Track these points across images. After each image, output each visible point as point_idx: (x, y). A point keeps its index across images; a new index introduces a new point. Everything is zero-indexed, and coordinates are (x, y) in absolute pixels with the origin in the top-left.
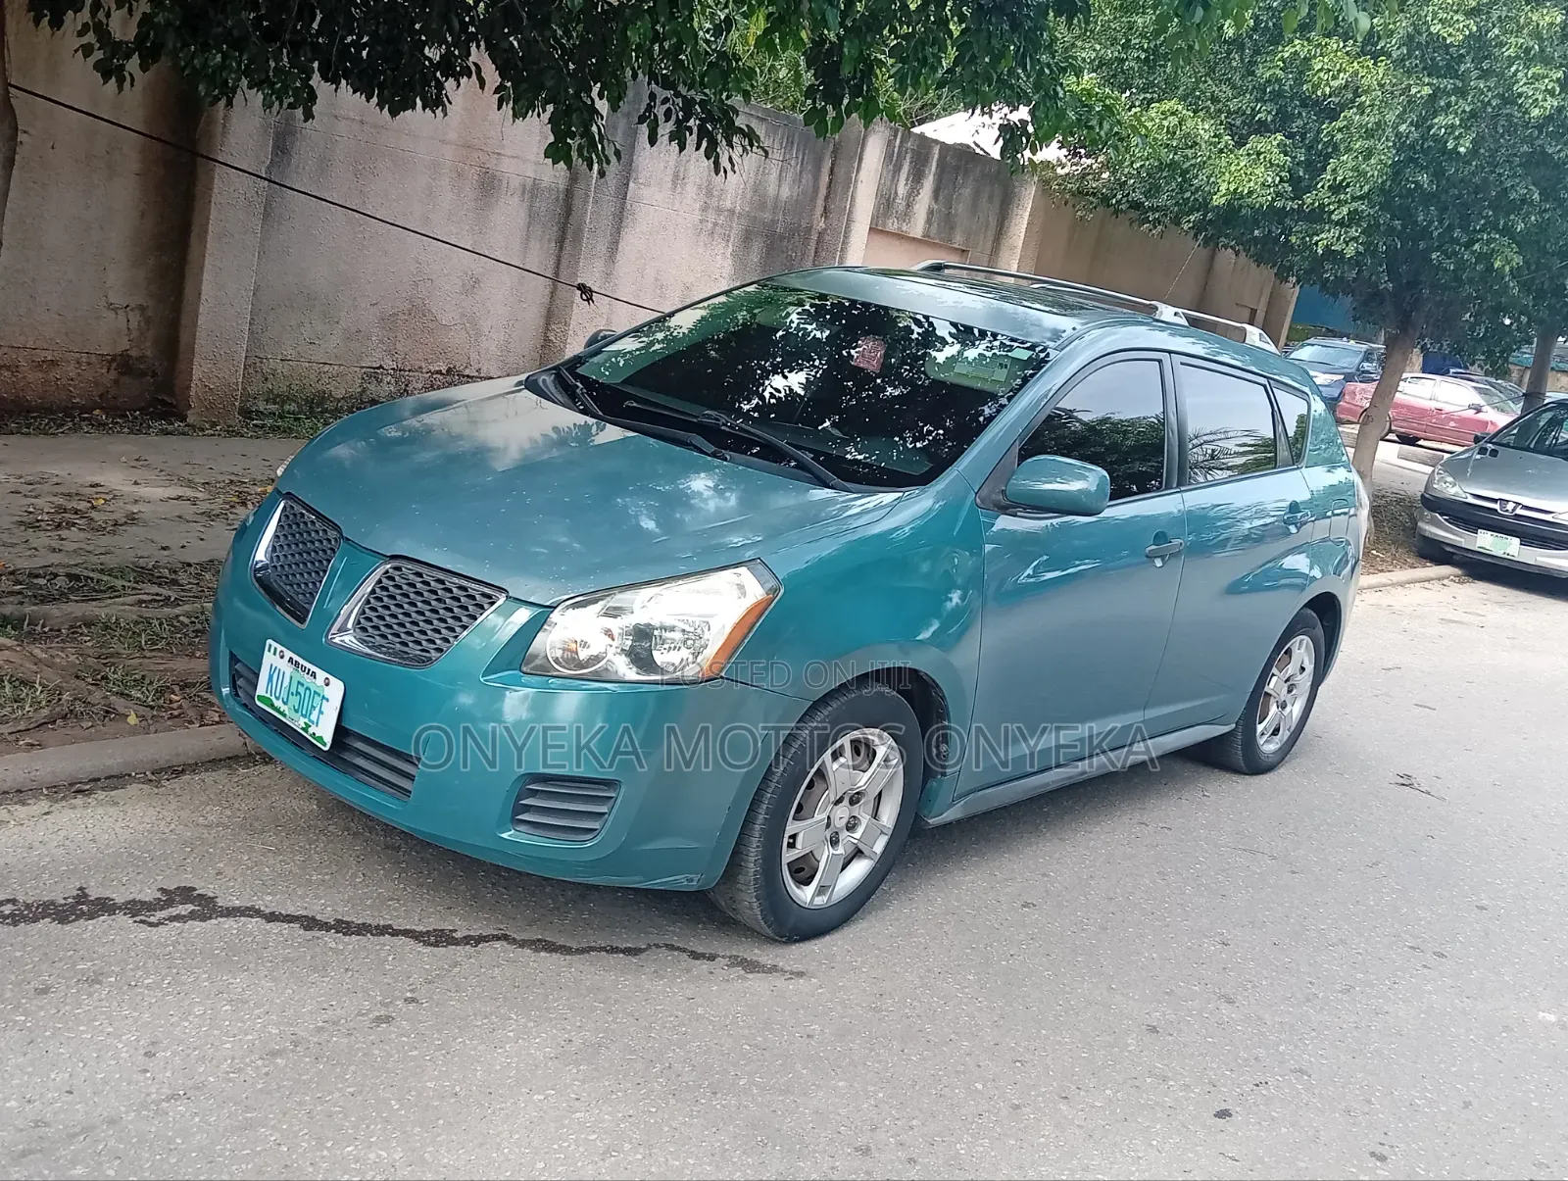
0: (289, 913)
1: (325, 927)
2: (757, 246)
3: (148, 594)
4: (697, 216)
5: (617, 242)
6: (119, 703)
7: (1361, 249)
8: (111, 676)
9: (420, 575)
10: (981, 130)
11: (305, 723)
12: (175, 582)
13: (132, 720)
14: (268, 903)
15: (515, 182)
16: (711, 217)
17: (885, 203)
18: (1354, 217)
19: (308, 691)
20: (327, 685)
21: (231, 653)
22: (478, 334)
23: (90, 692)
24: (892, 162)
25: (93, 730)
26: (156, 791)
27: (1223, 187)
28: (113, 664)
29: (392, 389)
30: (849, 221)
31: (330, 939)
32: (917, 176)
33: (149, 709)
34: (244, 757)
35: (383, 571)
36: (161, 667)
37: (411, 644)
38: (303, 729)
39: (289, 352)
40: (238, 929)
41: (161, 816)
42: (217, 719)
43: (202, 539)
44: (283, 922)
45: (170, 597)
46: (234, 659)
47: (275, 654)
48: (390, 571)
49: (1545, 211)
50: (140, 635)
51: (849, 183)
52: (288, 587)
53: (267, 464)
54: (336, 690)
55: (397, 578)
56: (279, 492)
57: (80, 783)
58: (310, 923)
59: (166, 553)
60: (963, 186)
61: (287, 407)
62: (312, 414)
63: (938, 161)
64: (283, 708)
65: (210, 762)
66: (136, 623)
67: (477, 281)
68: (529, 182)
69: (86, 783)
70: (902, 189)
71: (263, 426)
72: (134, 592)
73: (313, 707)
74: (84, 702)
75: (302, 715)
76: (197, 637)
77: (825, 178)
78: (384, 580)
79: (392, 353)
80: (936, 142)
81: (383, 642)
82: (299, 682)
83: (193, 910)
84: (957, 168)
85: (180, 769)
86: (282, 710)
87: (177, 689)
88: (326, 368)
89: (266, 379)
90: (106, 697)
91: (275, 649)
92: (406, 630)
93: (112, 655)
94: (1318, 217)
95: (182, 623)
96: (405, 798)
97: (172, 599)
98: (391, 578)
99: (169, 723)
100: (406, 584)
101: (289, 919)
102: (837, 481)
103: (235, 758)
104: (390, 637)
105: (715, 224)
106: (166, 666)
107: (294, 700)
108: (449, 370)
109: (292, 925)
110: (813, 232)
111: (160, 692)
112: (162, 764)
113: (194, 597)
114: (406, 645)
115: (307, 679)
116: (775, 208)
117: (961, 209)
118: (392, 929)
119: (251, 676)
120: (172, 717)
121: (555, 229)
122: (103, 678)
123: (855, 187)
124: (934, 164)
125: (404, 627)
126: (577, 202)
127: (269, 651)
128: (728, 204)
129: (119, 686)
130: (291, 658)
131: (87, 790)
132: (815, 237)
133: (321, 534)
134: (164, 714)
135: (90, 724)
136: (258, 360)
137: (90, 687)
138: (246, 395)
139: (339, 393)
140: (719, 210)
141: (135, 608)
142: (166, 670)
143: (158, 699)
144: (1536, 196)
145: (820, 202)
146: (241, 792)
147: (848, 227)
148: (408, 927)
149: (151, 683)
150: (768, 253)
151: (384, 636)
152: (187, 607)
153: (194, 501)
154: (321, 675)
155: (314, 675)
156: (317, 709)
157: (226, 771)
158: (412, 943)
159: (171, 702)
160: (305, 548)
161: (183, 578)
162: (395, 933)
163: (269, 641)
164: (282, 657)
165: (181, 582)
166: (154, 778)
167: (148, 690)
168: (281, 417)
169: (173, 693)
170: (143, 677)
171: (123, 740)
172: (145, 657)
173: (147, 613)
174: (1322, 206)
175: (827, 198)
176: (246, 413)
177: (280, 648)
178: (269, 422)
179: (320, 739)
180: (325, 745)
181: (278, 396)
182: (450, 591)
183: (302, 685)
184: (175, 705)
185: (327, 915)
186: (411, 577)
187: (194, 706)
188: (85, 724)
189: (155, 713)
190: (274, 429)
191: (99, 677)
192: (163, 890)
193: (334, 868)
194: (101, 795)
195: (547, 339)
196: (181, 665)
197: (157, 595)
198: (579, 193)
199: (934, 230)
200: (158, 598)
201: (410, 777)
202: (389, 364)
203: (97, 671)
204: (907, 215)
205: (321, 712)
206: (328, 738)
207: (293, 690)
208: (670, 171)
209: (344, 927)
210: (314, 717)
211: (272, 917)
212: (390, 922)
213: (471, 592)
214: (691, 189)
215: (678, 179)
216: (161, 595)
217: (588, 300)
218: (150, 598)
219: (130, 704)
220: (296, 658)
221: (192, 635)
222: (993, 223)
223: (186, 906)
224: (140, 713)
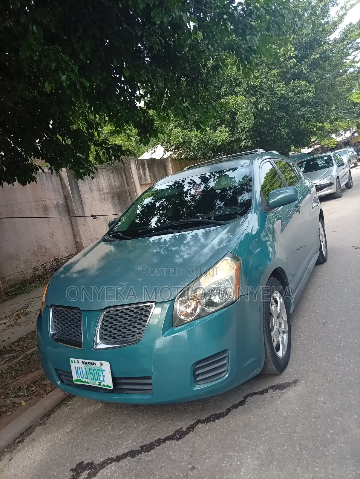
0: (122, 453)
1: (138, 452)
2: (116, 199)
3: (7, 358)
4: (99, 197)
5: (84, 210)
6: (17, 400)
7: (251, 143)
8: (10, 392)
9: (118, 310)
10: (152, 154)
11: (98, 382)
12: (13, 350)
13: (24, 404)
14: (113, 454)
15: (52, 206)
16: (102, 196)
17: (140, 178)
18: (247, 137)
19: (95, 371)
20: (102, 365)
21: (55, 368)
22: (58, 247)
23: (5, 401)
24: (138, 168)
25: (12, 414)
26: (45, 426)
27: (219, 140)
28: (8, 388)
29: (42, 270)
30: (135, 184)
31: (144, 456)
32: (144, 169)
33: (27, 397)
34: (67, 398)
35: (104, 315)
36: (24, 381)
37: (126, 336)
38: (98, 385)
39: (11, 272)
40: (110, 472)
41: (53, 436)
42: (51, 389)
43: (13, 333)
44: (123, 459)
45: (14, 356)
46: (57, 370)
47: (75, 363)
48: (106, 314)
49: (288, 118)
50: (11, 373)
51: (130, 176)
52: (67, 337)
53: (19, 304)
54: (106, 366)
55: (110, 315)
56: (47, 306)
57: (17, 438)
58: (133, 454)
59: (5, 342)
60: (154, 168)
61: (16, 287)
62: (24, 286)
63: (147, 164)
64: (87, 380)
65: (57, 405)
66: (8, 369)
67: (53, 234)
68: (55, 204)
69: (19, 437)
70: (142, 173)
71: (12, 295)
72: (3, 359)
73: (99, 376)
74: (5, 406)
75: (96, 380)
76: (29, 364)
77: (124, 177)
78: (105, 318)
79: (38, 262)
80: (145, 160)
81: (115, 340)
82: (90, 369)
83: (89, 472)
84: (152, 164)
85: (49, 413)
86: (86, 381)
87: (32, 385)
88: (23, 273)
89: (8, 282)
90: (11, 400)
91: (75, 361)
92: (122, 332)
93: (7, 385)
94: (239, 140)
95: (22, 362)
96: (151, 392)
97: (15, 356)
98: (108, 316)
99: (36, 398)
100: (115, 316)
101: (125, 456)
102: (223, 222)
103: (64, 400)
104: (117, 337)
105: (104, 197)
106: (26, 379)
107: (90, 376)
108: (55, 260)
109: (127, 458)
110: (127, 190)
111: (28, 388)
112: (42, 415)
113: (21, 352)
114: (125, 337)
115: (93, 367)
116: (116, 188)
117: (156, 173)
118: (161, 440)
119: (69, 374)
120: (36, 395)
121: (67, 213)
122: (7, 394)
123: (133, 176)
124: (147, 165)
125: (121, 331)
126: (70, 205)
127: (72, 362)
128: (105, 191)
129: (13, 394)
130: (82, 362)
131: (21, 440)
132: (128, 192)
133: (72, 313)
134: (33, 396)
135: (10, 413)
136: (3, 278)
137: (4, 400)
138: (4, 289)
139: (29, 278)
140: (104, 194)
141: (6, 365)
142: (26, 381)
143: (28, 392)
144: (285, 115)
145: (126, 183)
146: (73, 411)
147: (135, 186)
148: (166, 436)
149: (23, 387)
150: (119, 200)
151: (115, 338)
152: (21, 356)
153: (5, 324)
154: (98, 363)
155: (95, 364)
156: (102, 376)
157: (64, 406)
158: (173, 442)
159: (33, 390)
160: (68, 321)
161: (14, 347)
162: (164, 441)
163: (71, 359)
164: (79, 363)
165: (15, 349)
166: (42, 422)
167: (23, 391)
168: (16, 290)
169: (32, 387)
170: (20, 387)
171: (25, 414)
172: (17, 380)
173: (9, 364)
174: (239, 137)
175: (127, 181)
176: (7, 294)
177: (76, 360)
178: (13, 293)
179: (108, 386)
180: (111, 387)
181: (13, 285)
182: (133, 311)
183: (91, 369)
184: (35, 391)
185: (136, 447)
186: (115, 313)
187: (41, 388)
188: (8, 414)
189: (30, 397)
190: (16, 295)
191: (6, 394)
192: (72, 470)
193: (124, 425)
194: (27, 439)
195: (76, 241)
196: (30, 376)
197: (10, 357)
198: (69, 202)
199: (153, 181)
200: (10, 358)
201: (150, 384)
202: (39, 264)
203: (4, 393)
204: (146, 179)
205: (103, 376)
206: (111, 384)
207: (88, 372)
208: (88, 189)
209: (146, 448)
210: (101, 379)
211: (118, 459)
212: (158, 437)
213: (141, 308)
214: (95, 192)
215: (91, 190)
216: (11, 356)
217: (95, 218)
218: (8, 359)
219: (20, 398)
220: (84, 361)
221: (27, 364)
222: (164, 173)
223: (85, 472)
224: (25, 400)
